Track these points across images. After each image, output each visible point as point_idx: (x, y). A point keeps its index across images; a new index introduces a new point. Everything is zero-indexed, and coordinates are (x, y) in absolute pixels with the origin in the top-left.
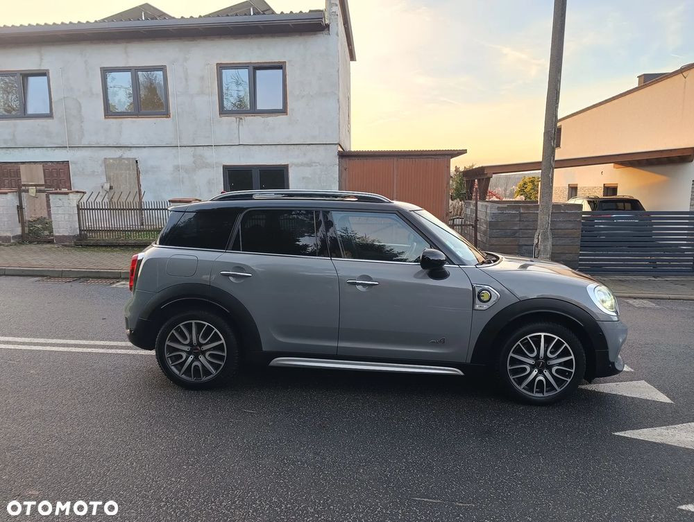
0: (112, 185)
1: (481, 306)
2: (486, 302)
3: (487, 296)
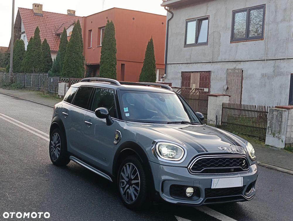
0: (228, 87)
1: (115, 142)
2: (117, 140)
3: (117, 136)
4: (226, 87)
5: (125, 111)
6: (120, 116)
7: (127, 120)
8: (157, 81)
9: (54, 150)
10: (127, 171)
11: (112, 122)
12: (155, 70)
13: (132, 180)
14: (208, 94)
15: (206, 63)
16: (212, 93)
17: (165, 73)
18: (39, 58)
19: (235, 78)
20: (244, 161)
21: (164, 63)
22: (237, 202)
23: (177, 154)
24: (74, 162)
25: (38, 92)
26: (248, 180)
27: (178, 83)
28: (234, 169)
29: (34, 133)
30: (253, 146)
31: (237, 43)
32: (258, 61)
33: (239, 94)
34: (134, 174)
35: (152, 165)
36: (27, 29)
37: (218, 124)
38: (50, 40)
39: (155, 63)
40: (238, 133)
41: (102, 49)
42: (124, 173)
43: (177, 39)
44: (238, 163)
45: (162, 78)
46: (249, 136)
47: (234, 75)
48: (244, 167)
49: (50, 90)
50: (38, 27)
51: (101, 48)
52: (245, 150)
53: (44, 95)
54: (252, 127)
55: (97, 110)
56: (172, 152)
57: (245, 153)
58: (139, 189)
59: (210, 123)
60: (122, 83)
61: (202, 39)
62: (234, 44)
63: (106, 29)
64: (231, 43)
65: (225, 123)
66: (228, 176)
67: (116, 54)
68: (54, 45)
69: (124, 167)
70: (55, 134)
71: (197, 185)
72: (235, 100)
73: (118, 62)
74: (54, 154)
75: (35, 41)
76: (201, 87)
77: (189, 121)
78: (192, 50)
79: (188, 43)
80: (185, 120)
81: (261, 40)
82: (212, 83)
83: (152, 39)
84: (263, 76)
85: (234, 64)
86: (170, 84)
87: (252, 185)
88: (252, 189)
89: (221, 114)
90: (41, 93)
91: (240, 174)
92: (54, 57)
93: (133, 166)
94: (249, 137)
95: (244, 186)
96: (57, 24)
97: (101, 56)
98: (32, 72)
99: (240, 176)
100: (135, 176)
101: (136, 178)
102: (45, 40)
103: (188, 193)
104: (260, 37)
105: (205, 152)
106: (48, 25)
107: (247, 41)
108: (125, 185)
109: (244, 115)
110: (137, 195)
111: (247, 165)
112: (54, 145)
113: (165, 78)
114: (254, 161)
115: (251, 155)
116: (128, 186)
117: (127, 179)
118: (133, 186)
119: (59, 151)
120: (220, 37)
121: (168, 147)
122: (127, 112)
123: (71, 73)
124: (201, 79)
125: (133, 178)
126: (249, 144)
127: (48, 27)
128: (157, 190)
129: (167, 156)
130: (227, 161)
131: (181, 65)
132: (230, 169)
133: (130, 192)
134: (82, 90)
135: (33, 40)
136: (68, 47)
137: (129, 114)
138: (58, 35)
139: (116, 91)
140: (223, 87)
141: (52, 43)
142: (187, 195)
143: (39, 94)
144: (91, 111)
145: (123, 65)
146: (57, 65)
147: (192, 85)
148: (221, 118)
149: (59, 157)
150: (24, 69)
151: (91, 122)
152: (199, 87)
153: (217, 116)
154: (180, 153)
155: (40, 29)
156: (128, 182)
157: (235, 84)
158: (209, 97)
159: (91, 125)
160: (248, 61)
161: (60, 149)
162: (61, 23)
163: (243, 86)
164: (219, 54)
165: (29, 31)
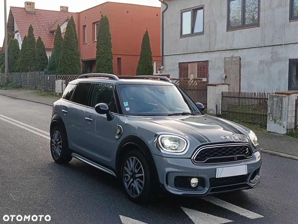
0: (227, 75)
1: (117, 137)
2: (118, 135)
3: (118, 131)
4: (224, 76)
5: (125, 106)
6: (120, 111)
7: (128, 114)
8: (155, 73)
9: (55, 148)
10: (131, 165)
11: (113, 117)
12: (152, 63)
13: (136, 174)
14: (206, 84)
15: (203, 53)
17: (163, 65)
18: (34, 57)
19: (233, 66)
20: (248, 149)
21: (161, 55)
22: (242, 190)
23: (179, 146)
24: (76, 159)
25: (35, 91)
26: (252, 168)
27: (175, 74)
28: (238, 157)
30: (255, 134)
31: (233, 32)
32: (255, 49)
33: (238, 81)
34: (137, 168)
35: (155, 157)
36: (20, 28)
37: (218, 113)
38: (44, 37)
39: (152, 55)
40: (239, 121)
41: (97, 44)
42: (127, 167)
43: (172, 30)
44: (241, 151)
45: (160, 70)
46: (250, 123)
47: (232, 63)
48: (247, 155)
49: (47, 88)
50: (31, 25)
51: (96, 43)
52: (248, 137)
53: (41, 93)
54: (253, 114)
56: (174, 144)
57: (248, 141)
58: (143, 183)
59: (211, 113)
61: (198, 29)
62: (230, 33)
63: (100, 23)
64: (227, 31)
65: (225, 111)
66: (231, 165)
67: (112, 48)
68: (48, 42)
69: (127, 161)
70: (56, 132)
71: (202, 176)
72: (234, 88)
73: (114, 57)
74: (55, 152)
75: (29, 40)
76: (199, 77)
77: (189, 111)
78: (188, 40)
79: (184, 33)
80: (186, 111)
81: (258, 27)
82: (211, 72)
83: (147, 32)
84: (261, 63)
85: (231, 52)
86: (168, 76)
87: (256, 172)
88: (256, 176)
89: (221, 103)
90: (38, 91)
91: (244, 162)
92: (49, 55)
93: (136, 160)
94: (250, 125)
95: (249, 174)
96: (51, 22)
97: (97, 51)
98: (28, 71)
99: (244, 164)
100: (138, 170)
101: (140, 172)
102: (39, 38)
103: (193, 184)
104: (256, 24)
105: (208, 142)
106: (41, 23)
107: (243, 29)
108: (129, 179)
110: (142, 188)
111: (251, 153)
112: (55, 143)
113: (163, 70)
114: (257, 148)
115: (254, 143)
116: (132, 180)
117: (131, 174)
118: (138, 179)
119: (60, 148)
120: (216, 25)
121: (170, 139)
122: (127, 107)
123: (68, 69)
124: (199, 69)
125: (136, 172)
126: (251, 131)
128: (161, 182)
129: (170, 148)
130: (230, 150)
131: (178, 56)
132: (234, 157)
133: (134, 186)
134: (80, 86)
135: (27, 39)
136: (63, 44)
137: (129, 108)
138: (52, 32)
139: (115, 85)
140: (222, 76)
141: (47, 41)
142: (192, 186)
143: (36, 92)
144: (90, 107)
145: (119, 59)
146: (53, 62)
147: (190, 76)
148: (221, 107)
149: (60, 155)
150: (19, 68)
151: (91, 119)
152: (198, 78)
153: (217, 105)
154: (183, 145)
155: (33, 27)
156: (132, 177)
157: (234, 72)
158: (208, 87)
159: (92, 121)
160: (245, 49)
161: (61, 147)
162: (55, 20)
163: (241, 74)
164: (216, 43)
165: (23, 30)
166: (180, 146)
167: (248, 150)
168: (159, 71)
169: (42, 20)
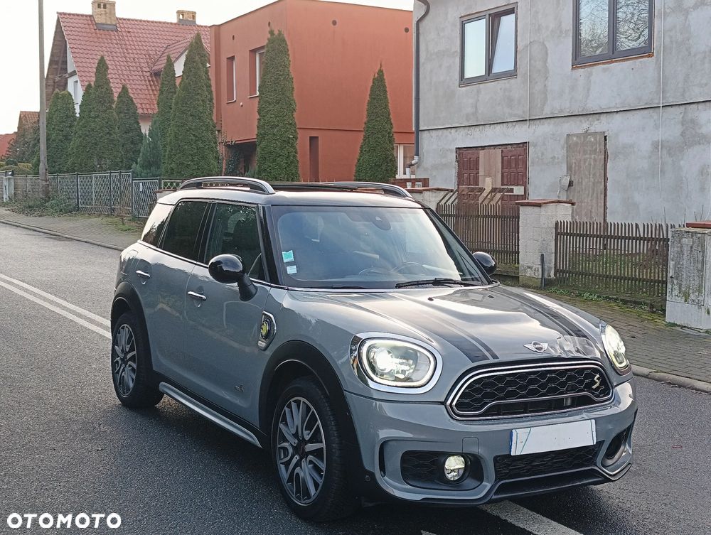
1: (262, 344)
2: (265, 339)
3: (265, 328)
4: (566, 181)
5: (285, 261)
6: (273, 275)
7: (291, 284)
8: (400, 176)
9: (122, 368)
10: (294, 418)
11: (253, 291)
12: (393, 149)
13: (307, 442)
14: (523, 201)
15: (514, 124)
16: (533, 198)
17: (417, 154)
18: (111, 134)
19: (587, 156)
20: (598, 376)
21: (414, 129)
23: (415, 370)
24: (172, 398)
25: (110, 219)
26: (610, 427)
27: (447, 178)
28: (573, 398)
29: (86, 324)
31: (589, 69)
32: (642, 111)
33: (599, 195)
34: (309, 427)
35: (353, 402)
36: (80, 64)
37: (546, 276)
38: (138, 87)
39: (393, 130)
40: (598, 297)
41: (259, 102)
42: (286, 424)
43: (440, 66)
44: (581, 382)
45: (410, 165)
47: (586, 148)
48: (598, 393)
49: (139, 212)
50: (102, 57)
51: (258, 99)
52: (599, 345)
53: (123, 224)
54: (632, 279)
55: (213, 260)
56: (401, 364)
57: (598, 355)
58: (323, 466)
59: (528, 275)
60: (276, 188)
61: (503, 63)
62: (581, 71)
63: (268, 51)
64: (573, 69)
65: (563, 272)
66: (554, 420)
67: (294, 113)
68: (145, 99)
69: (286, 408)
70: (123, 328)
71: (474, 450)
72: (591, 212)
73: (300, 134)
74: (122, 379)
75: (98, 91)
76: (506, 185)
77: (456, 276)
78: (478, 92)
79: (468, 75)
80: (451, 275)
81: (649, 56)
82: (533, 173)
83: (381, 71)
84: (657, 148)
85: (583, 121)
86: (425, 182)
87: (621, 439)
88: (622, 448)
89: (554, 251)
90: (115, 220)
91: (588, 411)
92: (145, 129)
93: (307, 406)
94: (625, 306)
95: (600, 444)
96: (153, 49)
97: (259, 119)
98: (93, 169)
99: (587, 418)
100: (312, 433)
101: (316, 438)
102: (124, 88)
103: (452, 471)
104: (646, 51)
105: (492, 361)
106: (130, 51)
107: (612, 62)
108: (290, 455)
109: (614, 249)
110: (320, 481)
111: (606, 388)
112: (121, 355)
113: (418, 167)
114: (624, 374)
115: (614, 360)
116: (297, 457)
117: (295, 442)
118: (310, 457)
119: (133, 370)
120: (547, 54)
121: (392, 350)
122: (290, 264)
123: (188, 166)
124: (506, 163)
125: (307, 438)
126: (609, 329)
127: (132, 55)
128: (367, 467)
129: (392, 376)
130: (550, 380)
131: (453, 131)
132: (562, 399)
133: (302, 475)
134: (183, 211)
135: (92, 91)
136: (177, 103)
137: (295, 266)
138: (157, 74)
139: (263, 207)
140: (560, 181)
141: (143, 96)
142: (449, 476)
143: (111, 223)
144: (203, 263)
145: (313, 140)
146: (153, 149)
147: (484, 181)
148: (553, 260)
149: (134, 386)
150: (74, 163)
151: (202, 294)
152: (502, 185)
153: (542, 255)
154: (424, 366)
155: (108, 62)
156: (296, 449)
157: (589, 172)
158: (521, 209)
159: (205, 300)
160: (617, 112)
161: (135, 366)
162: (164, 45)
163: (608, 175)
164: (546, 99)
165: (86, 69)
166: (418, 370)
167: (598, 379)
168: (407, 170)
169: (134, 45)
